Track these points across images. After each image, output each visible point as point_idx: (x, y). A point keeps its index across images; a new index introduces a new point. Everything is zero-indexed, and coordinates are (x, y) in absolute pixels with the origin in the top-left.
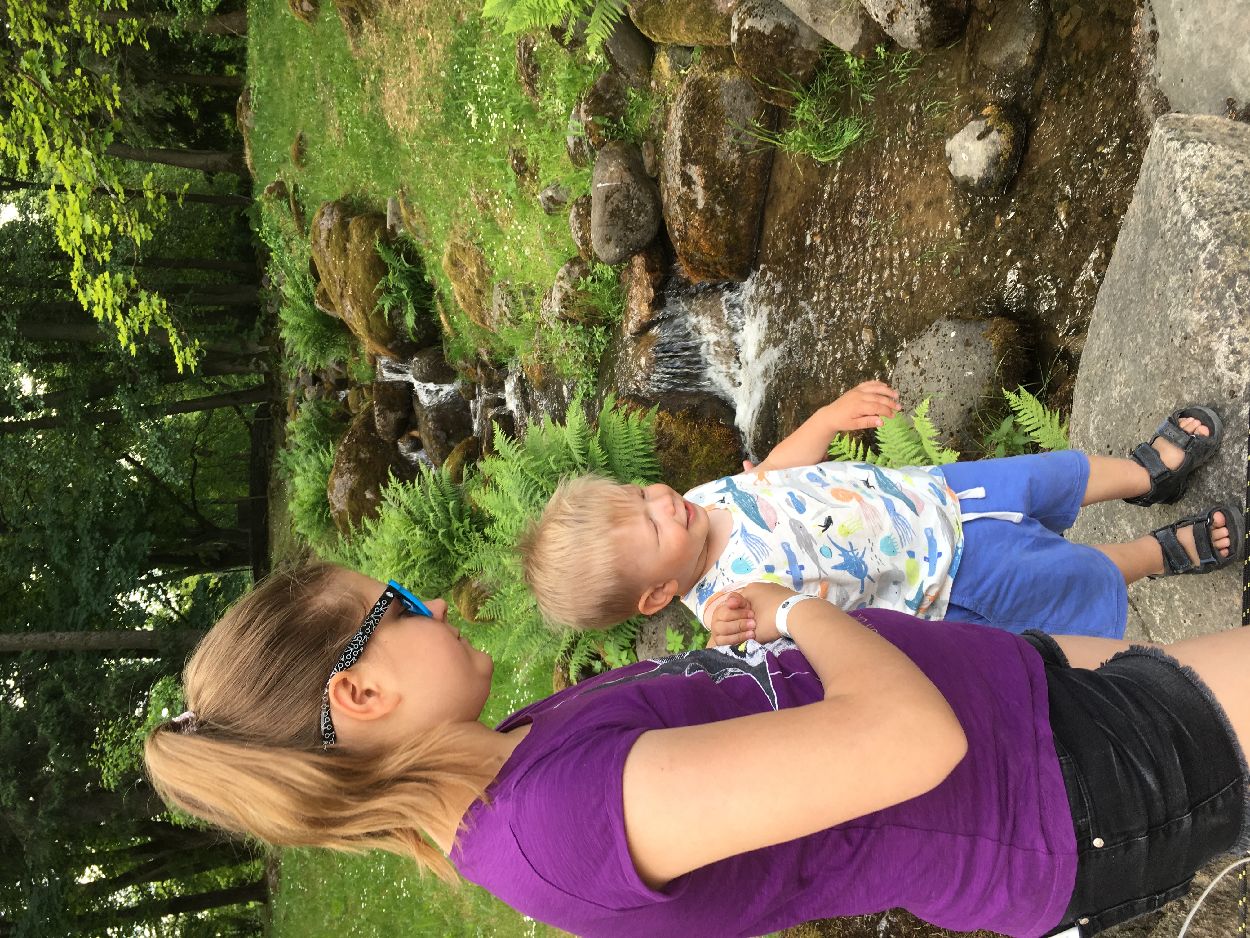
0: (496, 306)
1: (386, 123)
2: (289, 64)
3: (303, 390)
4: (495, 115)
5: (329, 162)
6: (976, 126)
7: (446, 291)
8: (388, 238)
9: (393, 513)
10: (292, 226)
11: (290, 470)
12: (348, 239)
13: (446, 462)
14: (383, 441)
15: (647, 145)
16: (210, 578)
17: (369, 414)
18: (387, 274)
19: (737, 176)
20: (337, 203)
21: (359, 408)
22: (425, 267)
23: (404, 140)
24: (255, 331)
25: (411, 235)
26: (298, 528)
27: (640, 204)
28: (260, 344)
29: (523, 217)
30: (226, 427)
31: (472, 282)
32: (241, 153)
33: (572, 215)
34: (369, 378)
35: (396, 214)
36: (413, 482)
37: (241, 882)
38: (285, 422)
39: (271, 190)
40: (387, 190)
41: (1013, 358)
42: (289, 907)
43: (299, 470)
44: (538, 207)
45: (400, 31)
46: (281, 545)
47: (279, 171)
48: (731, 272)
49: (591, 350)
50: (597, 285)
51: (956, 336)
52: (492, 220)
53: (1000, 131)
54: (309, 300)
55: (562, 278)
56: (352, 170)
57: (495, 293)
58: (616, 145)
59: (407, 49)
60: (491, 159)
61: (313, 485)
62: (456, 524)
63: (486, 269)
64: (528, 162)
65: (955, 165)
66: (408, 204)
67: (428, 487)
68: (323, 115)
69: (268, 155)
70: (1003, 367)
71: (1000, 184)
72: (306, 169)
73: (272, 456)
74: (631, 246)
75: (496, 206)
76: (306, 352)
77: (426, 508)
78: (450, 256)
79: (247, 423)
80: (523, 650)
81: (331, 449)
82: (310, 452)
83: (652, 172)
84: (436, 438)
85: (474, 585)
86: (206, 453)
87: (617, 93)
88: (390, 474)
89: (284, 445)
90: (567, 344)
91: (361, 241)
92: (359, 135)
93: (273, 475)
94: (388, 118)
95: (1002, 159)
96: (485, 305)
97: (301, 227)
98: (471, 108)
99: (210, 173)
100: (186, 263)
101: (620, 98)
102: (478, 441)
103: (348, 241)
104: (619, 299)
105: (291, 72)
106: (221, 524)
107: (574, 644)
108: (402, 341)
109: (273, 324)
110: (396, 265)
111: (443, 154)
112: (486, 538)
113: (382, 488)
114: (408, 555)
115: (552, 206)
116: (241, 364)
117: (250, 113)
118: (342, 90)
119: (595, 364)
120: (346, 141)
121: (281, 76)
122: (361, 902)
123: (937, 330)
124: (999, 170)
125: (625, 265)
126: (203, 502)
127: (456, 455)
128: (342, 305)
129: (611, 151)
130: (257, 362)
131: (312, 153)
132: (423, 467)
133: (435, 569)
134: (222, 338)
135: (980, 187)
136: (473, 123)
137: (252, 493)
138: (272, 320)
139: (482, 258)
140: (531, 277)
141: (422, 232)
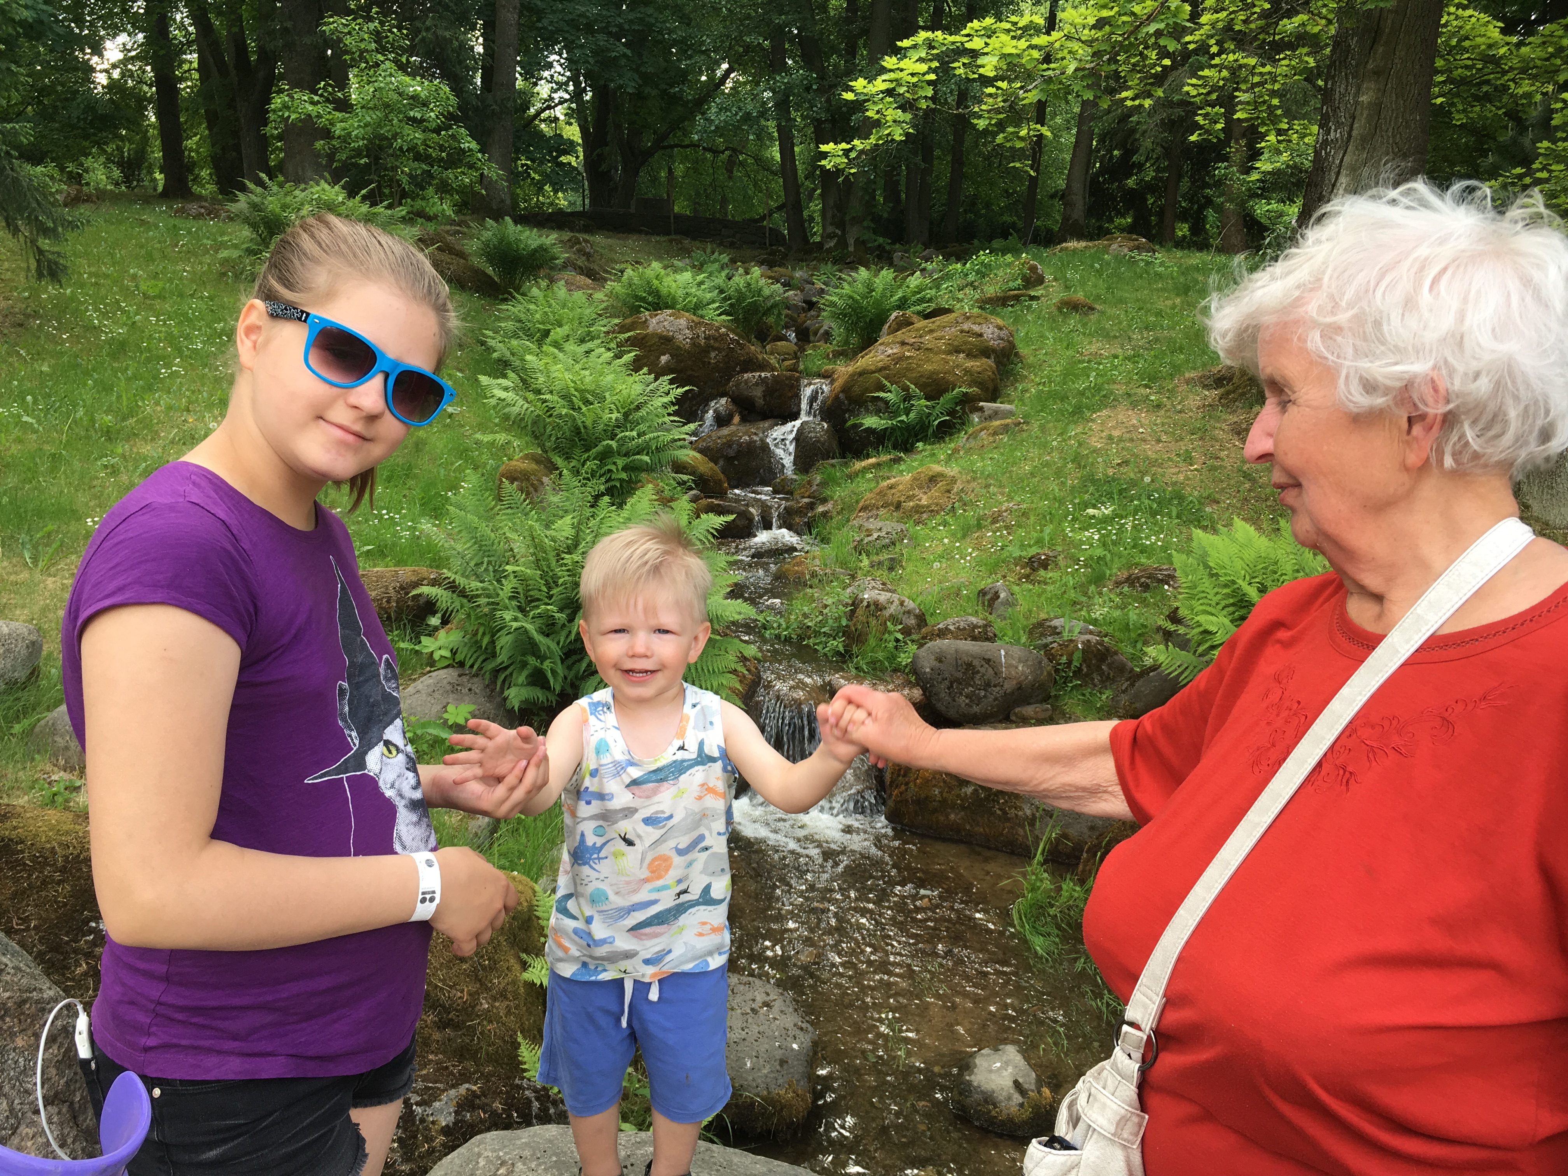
0: (879, 524)
1: (1100, 410)
2: (1178, 301)
3: (799, 288)
4: (1096, 537)
5: (1061, 340)
6: (1029, 1079)
7: (903, 467)
8: (968, 403)
9: (638, 388)
10: (991, 290)
11: (702, 265)
12: (970, 355)
13: (698, 455)
14: (729, 380)
15: (1047, 710)
16: (577, 157)
17: (763, 366)
18: (927, 398)
19: (1005, 813)
20: (1012, 346)
21: (772, 353)
22: (933, 443)
23: (1079, 430)
24: (873, 237)
25: (971, 430)
26: (629, 272)
27: (980, 699)
28: (857, 241)
29: (980, 563)
30: (760, 192)
31: (910, 498)
32: (1080, 237)
33: (974, 620)
34: (806, 369)
35: (996, 414)
36: (675, 413)
37: (191, 167)
38: (761, 263)
39: (1033, 269)
40: (1024, 404)
41: (763, 1114)
42: (157, 227)
43: (700, 277)
44: (990, 581)
45: (1203, 433)
46: (611, 248)
47: (1055, 279)
48: (896, 802)
49: (817, 634)
50: (891, 645)
51: (793, 1050)
52: (979, 527)
53: (1021, 1105)
54: (903, 304)
55: (902, 603)
56: (1050, 366)
57: (895, 525)
58: (1049, 674)
59: (1182, 439)
60: (1048, 530)
61: (680, 293)
62: (621, 462)
63: (925, 516)
64: (1042, 572)
65: (988, 1055)
66: (1006, 429)
67: (668, 430)
68: (1115, 337)
69: (1075, 269)
70: (753, 1103)
71: (963, 1106)
72: (1056, 312)
73: (721, 244)
74: (932, 686)
75: (994, 532)
76: (841, 297)
77: (642, 427)
78: (941, 475)
79: (763, 218)
80: (460, 531)
81: (723, 317)
82: (722, 292)
83: (1016, 715)
84: (729, 444)
85: (545, 480)
86: (730, 165)
87: (1108, 678)
88: (687, 388)
89: (733, 261)
90: (826, 606)
91: (967, 371)
92: (1088, 377)
93: (697, 243)
94: (1105, 412)
95: (991, 1107)
96: (882, 512)
97: (990, 301)
98: (1107, 510)
99: (1063, 196)
100: (958, 161)
101: (1102, 682)
102: (721, 494)
103: (967, 356)
104: (874, 669)
105: (1169, 303)
106: (643, 176)
107: (463, 594)
108: (848, 410)
109: (879, 257)
110: (938, 410)
111: (1059, 473)
112: (597, 497)
113: (669, 377)
114: (587, 403)
115: (988, 597)
116: (833, 216)
117: (1126, 250)
118: (1142, 361)
119: (801, 638)
120: (1083, 361)
121: (1164, 290)
122: (157, 317)
123: (802, 1029)
124: (979, 1105)
125: (913, 679)
126: (671, 157)
127: (705, 466)
128: (894, 343)
129: (1041, 668)
130: (836, 235)
131: (1074, 321)
132: (692, 426)
133: (568, 434)
134: (867, 198)
135: (962, 1083)
136: (1091, 511)
137: (678, 217)
138: (883, 258)
139: (938, 512)
140: (910, 568)
141: (972, 443)
